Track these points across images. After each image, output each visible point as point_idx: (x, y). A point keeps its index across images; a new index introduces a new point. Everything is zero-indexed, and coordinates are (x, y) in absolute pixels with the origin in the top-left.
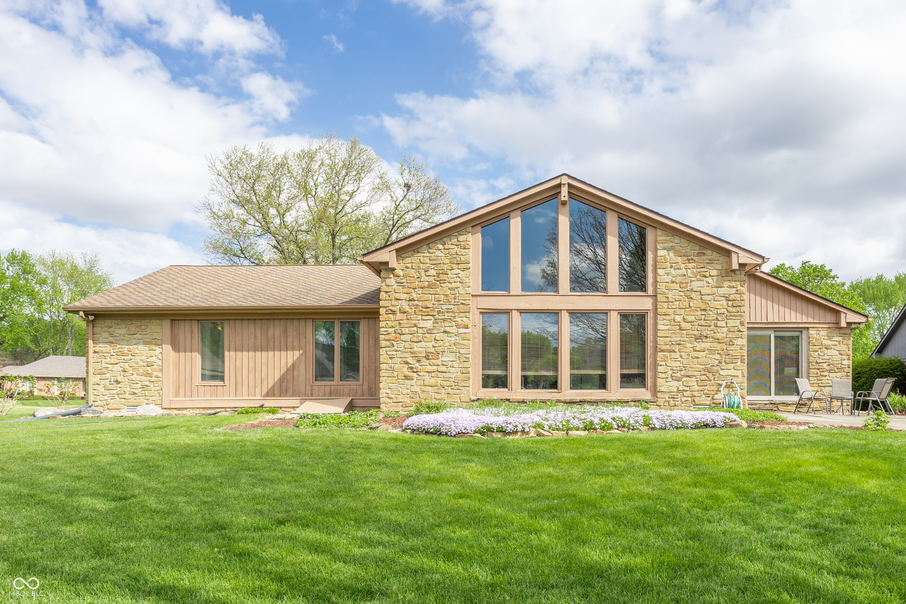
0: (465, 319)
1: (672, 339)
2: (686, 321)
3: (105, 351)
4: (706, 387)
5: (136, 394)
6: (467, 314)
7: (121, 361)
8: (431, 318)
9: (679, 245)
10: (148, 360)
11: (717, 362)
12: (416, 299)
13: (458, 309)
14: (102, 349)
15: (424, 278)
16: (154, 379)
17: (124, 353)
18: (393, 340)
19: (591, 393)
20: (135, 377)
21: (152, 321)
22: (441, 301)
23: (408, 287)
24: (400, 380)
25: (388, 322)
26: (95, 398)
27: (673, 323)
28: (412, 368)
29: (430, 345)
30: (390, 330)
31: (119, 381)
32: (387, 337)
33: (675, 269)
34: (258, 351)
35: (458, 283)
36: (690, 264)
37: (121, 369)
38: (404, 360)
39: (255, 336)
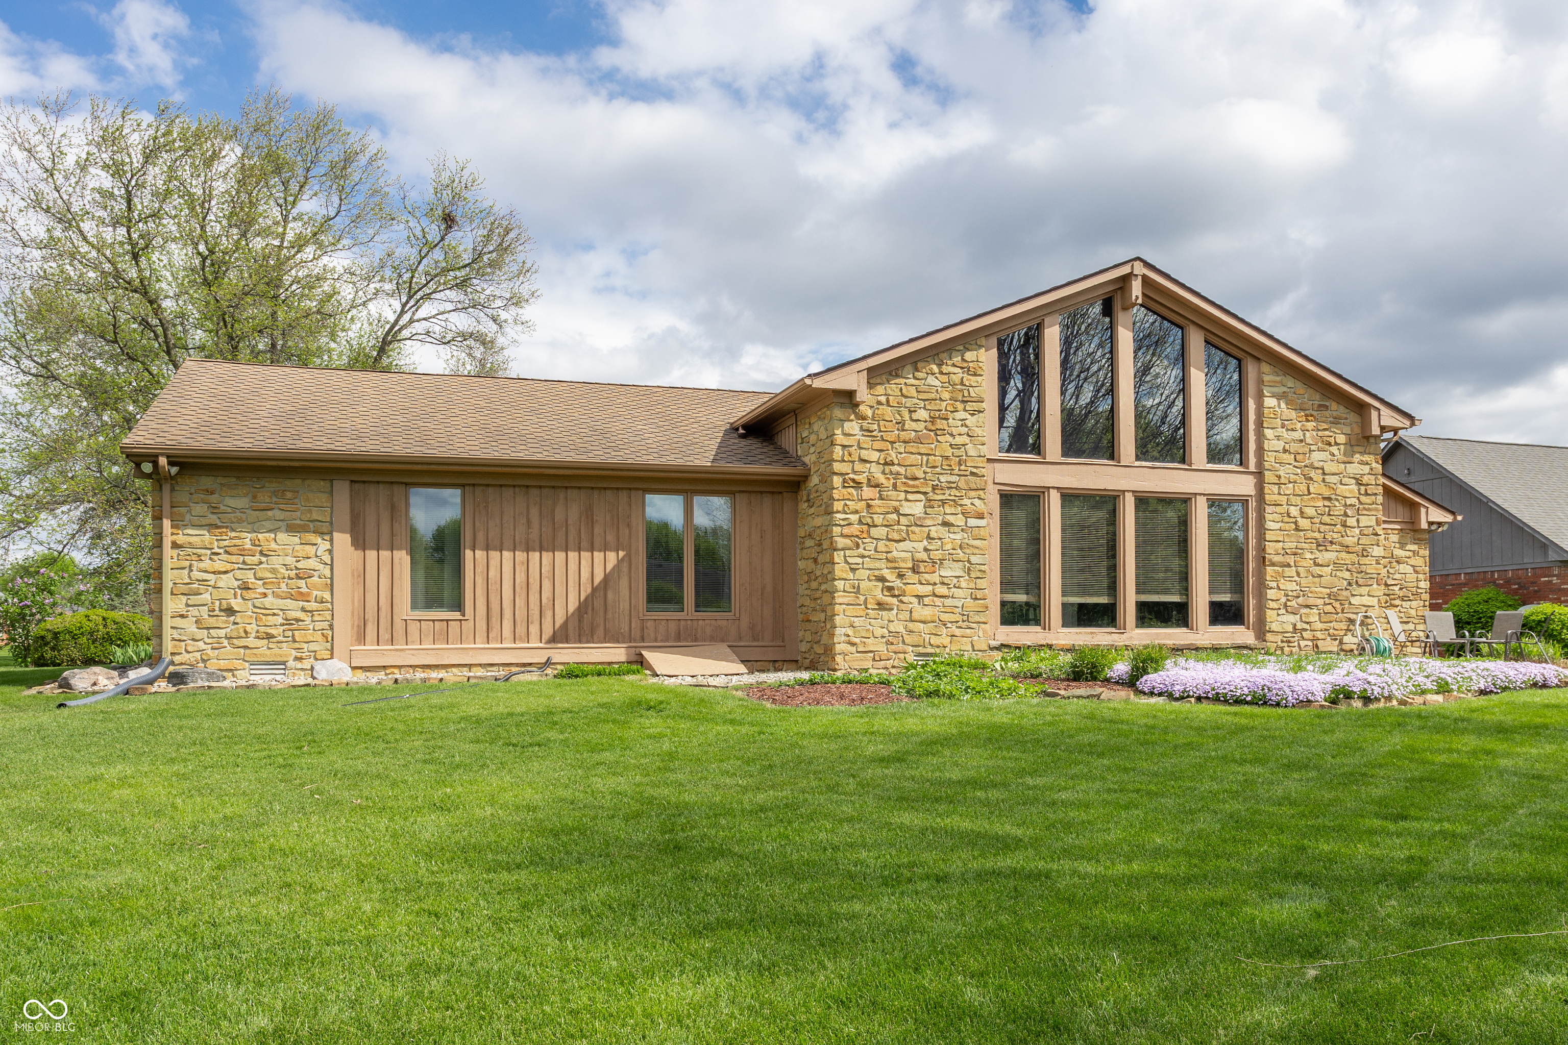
0: (976, 502)
1: (1287, 545)
2: (1305, 515)
3: (200, 544)
4: (1331, 625)
5: (273, 637)
6: (981, 492)
7: (236, 566)
8: (921, 497)
9: (1292, 390)
10: (299, 565)
11: (1345, 583)
12: (896, 462)
13: (967, 483)
14: (192, 539)
15: (909, 425)
16: (313, 605)
17: (244, 550)
18: (857, 536)
19: (1169, 634)
20: (269, 601)
21: (308, 482)
22: (937, 467)
23: (883, 440)
24: (870, 611)
25: (848, 503)
26: (175, 646)
27: (1286, 519)
28: (890, 589)
29: (920, 546)
30: (854, 518)
31: (236, 608)
32: (846, 530)
33: (1288, 430)
34: (534, 550)
35: (965, 436)
36: (1309, 424)
37: (236, 584)
38: (877, 573)
39: (529, 522)
